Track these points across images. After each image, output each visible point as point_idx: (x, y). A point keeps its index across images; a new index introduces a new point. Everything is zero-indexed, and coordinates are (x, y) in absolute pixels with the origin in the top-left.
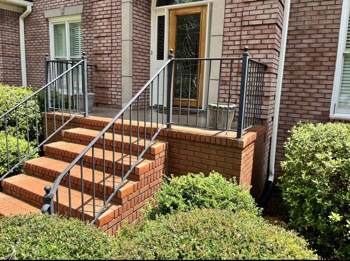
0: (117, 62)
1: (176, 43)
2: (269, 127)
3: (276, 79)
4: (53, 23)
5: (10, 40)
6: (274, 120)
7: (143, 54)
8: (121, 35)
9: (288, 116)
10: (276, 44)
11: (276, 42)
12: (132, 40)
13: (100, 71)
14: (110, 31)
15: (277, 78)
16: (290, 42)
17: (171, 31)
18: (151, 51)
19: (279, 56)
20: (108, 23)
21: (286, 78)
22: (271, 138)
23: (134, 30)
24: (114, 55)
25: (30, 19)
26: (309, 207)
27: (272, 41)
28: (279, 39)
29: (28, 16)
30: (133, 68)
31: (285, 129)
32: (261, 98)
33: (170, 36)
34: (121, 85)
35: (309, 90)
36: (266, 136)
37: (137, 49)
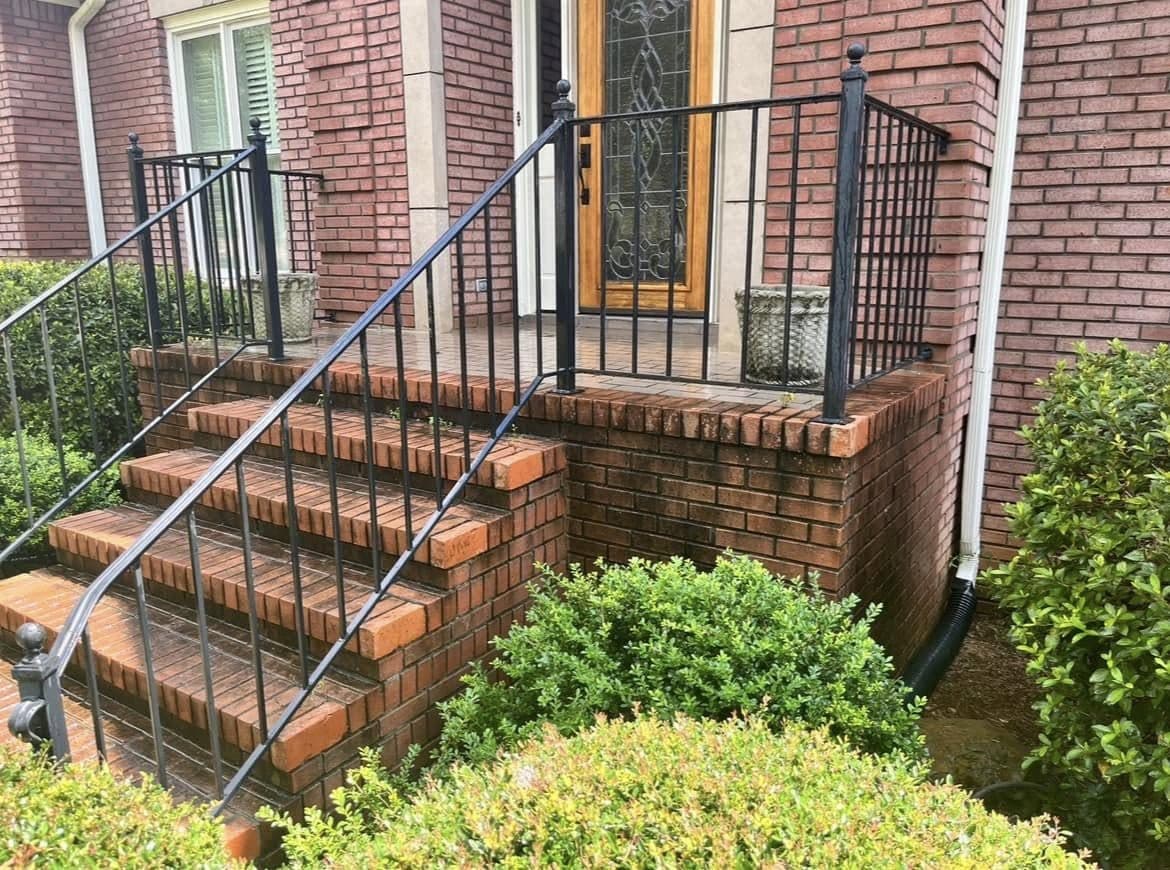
0: (392, 158)
1: (605, 76)
2: (956, 377)
3: (984, 189)
4: (178, 34)
5: (40, 105)
6: (976, 349)
7: (485, 124)
8: (400, 55)
9: (1035, 332)
10: (982, 45)
11: (982, 35)
12: (442, 71)
13: (336, 193)
14: (360, 41)
15: (988, 185)
16: (1041, 40)
17: (587, 30)
18: (515, 112)
19: (996, 98)
20: (354, 11)
21: (1025, 183)
22: (966, 418)
23: (447, 33)
24: (380, 133)
25: (103, 27)
26: (1119, 686)
27: (967, 33)
28: (994, 26)
29: (98, 15)
30: (449, 178)
31: (1023, 384)
32: (922, 264)
33: (582, 50)
34: (409, 240)
35: (1117, 225)
36: (946, 409)
37: (463, 107)
